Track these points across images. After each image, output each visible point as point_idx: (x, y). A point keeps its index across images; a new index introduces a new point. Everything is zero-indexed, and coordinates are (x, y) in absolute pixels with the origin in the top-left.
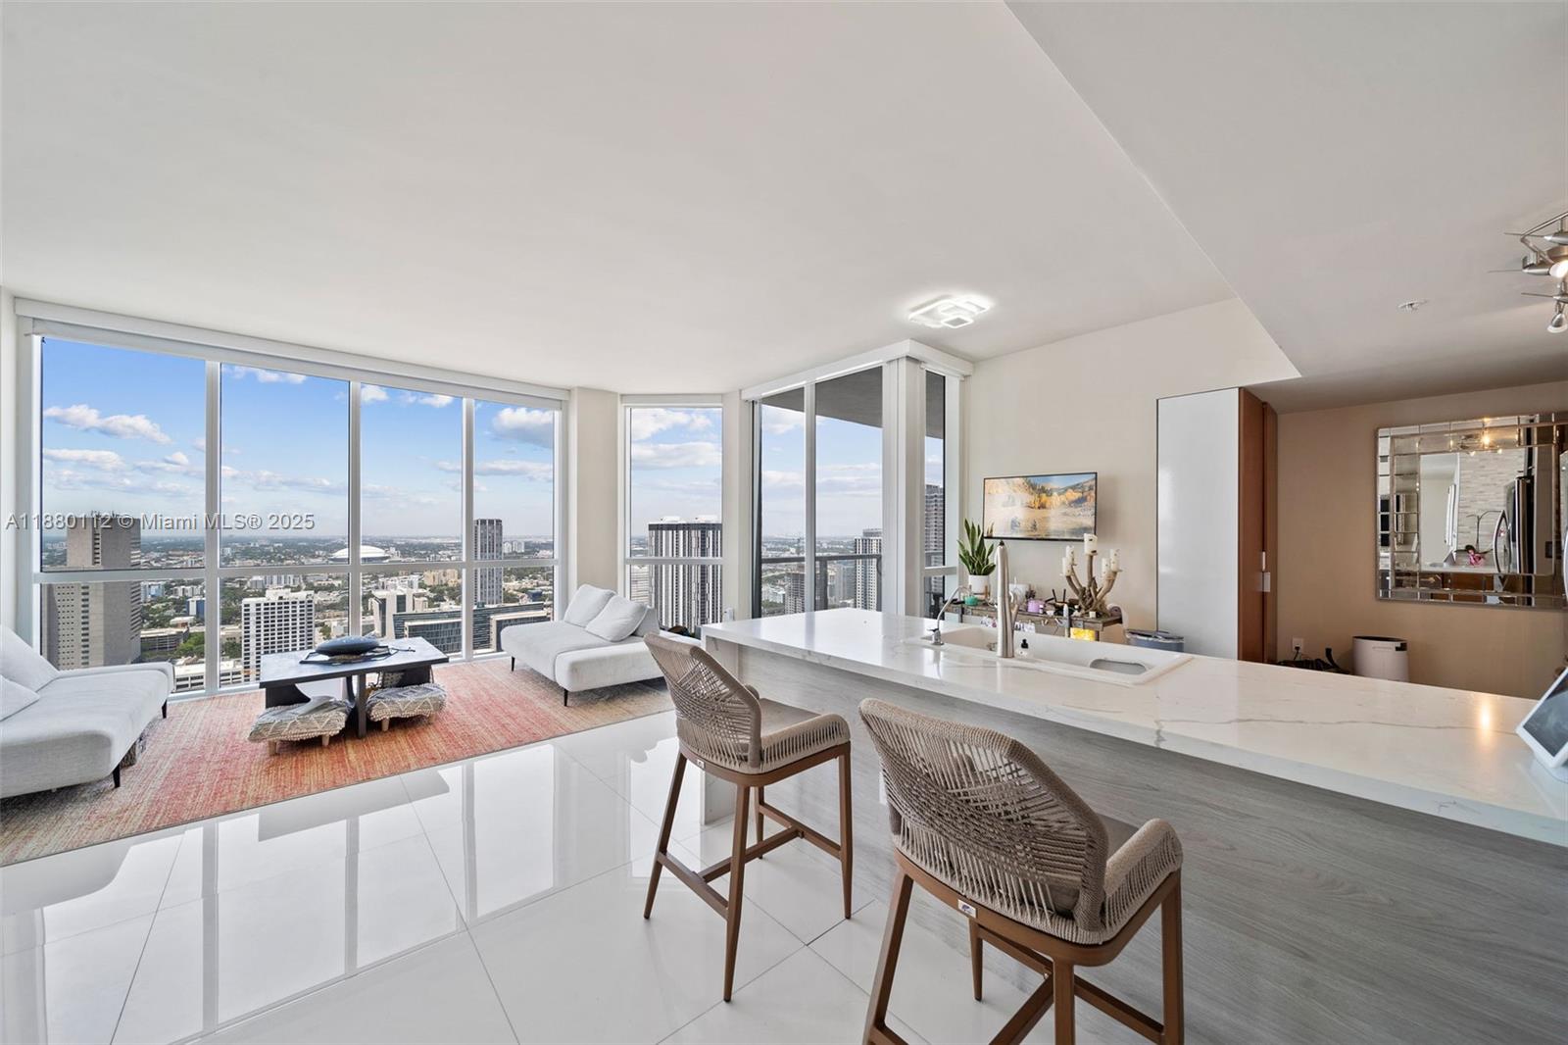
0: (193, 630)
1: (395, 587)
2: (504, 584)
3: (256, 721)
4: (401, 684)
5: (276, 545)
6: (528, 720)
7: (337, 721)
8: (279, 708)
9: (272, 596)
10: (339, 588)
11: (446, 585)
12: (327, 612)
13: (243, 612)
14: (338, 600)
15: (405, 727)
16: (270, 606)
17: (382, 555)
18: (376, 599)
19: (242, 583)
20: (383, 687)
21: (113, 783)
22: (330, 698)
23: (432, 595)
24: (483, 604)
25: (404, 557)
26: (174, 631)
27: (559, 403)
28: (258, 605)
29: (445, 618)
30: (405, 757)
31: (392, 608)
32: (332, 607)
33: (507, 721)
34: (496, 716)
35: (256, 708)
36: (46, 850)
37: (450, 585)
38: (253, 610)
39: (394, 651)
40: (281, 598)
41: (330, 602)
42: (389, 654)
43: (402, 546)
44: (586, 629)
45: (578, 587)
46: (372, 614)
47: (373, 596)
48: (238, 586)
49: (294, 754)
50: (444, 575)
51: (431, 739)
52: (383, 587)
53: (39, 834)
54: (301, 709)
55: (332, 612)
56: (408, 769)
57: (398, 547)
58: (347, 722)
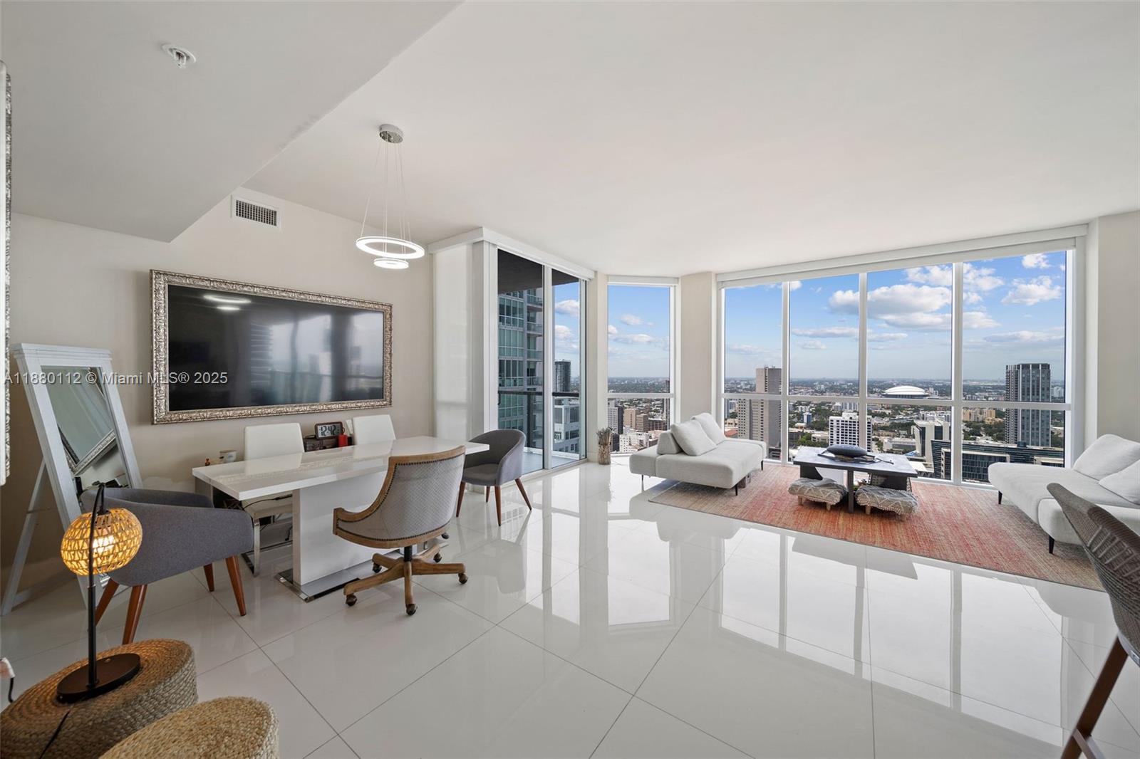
0: (805, 431)
1: (933, 419)
2: (1052, 428)
3: (793, 482)
4: (883, 486)
5: (849, 384)
6: (996, 550)
7: (836, 498)
8: (806, 479)
9: (846, 416)
10: (889, 416)
11: (983, 422)
12: (881, 432)
13: (830, 425)
14: (888, 424)
15: (882, 516)
16: (845, 423)
17: (923, 394)
18: (917, 427)
19: (830, 407)
20: (871, 484)
21: (735, 493)
22: (834, 481)
23: (968, 429)
24: (1025, 444)
25: (941, 396)
26: (797, 430)
27: (1073, 241)
28: (838, 421)
29: (981, 451)
30: (874, 536)
31: (930, 436)
32: (884, 428)
33: (974, 543)
34: (962, 536)
35: (794, 475)
36: (709, 511)
37: (987, 422)
38: (835, 424)
39: (878, 461)
40: (851, 418)
41: (882, 425)
42: (873, 462)
43: (940, 387)
44: (1100, 483)
45: (1098, 436)
46: (914, 438)
47: (915, 424)
48: (827, 408)
49: (810, 509)
50: (981, 414)
51: (899, 532)
52: (923, 419)
53: (709, 504)
54: (816, 483)
55: (884, 432)
56: (873, 544)
57: (936, 388)
58: (841, 500)
